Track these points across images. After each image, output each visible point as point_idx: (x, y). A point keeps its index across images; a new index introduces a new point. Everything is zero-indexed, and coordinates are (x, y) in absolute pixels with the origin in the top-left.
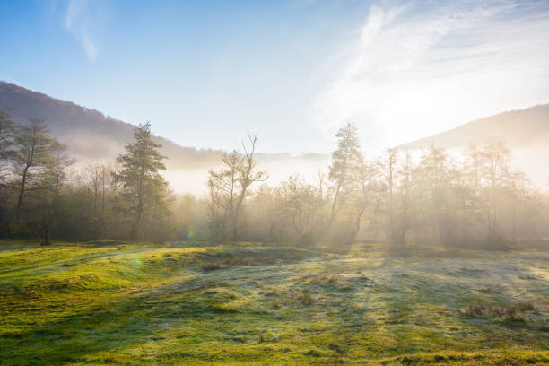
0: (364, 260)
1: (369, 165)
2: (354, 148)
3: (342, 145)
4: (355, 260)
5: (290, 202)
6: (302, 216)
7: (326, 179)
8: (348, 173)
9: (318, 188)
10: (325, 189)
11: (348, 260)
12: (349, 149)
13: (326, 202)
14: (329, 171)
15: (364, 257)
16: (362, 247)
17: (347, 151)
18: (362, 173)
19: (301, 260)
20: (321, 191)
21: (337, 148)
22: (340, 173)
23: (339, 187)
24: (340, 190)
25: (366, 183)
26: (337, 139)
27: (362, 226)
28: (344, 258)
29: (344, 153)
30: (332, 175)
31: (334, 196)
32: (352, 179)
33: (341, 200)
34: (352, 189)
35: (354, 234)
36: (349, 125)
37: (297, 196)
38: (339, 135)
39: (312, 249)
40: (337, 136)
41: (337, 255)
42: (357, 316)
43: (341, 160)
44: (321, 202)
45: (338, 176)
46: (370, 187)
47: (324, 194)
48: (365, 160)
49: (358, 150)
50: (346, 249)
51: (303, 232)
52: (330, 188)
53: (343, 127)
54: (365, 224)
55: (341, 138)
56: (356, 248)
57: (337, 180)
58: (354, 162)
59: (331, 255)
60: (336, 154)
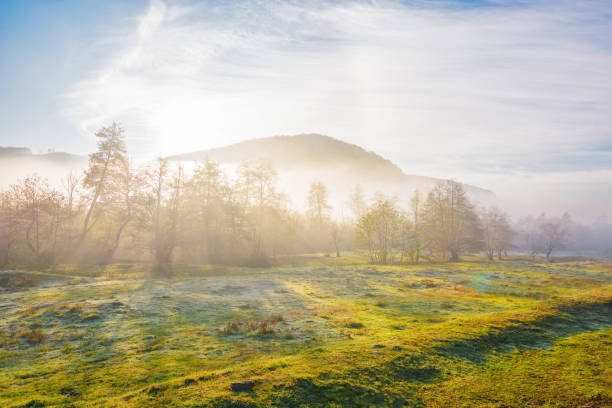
0: (120, 282)
1: (135, 174)
2: (120, 152)
3: (104, 147)
4: (109, 283)
5: (24, 212)
6: (40, 230)
7: (79, 186)
8: (110, 181)
9: (66, 195)
10: (77, 198)
11: (99, 284)
12: (112, 153)
13: (76, 214)
14: (85, 176)
15: (121, 279)
16: (120, 267)
17: (110, 155)
18: (125, 182)
19: (32, 286)
20: (71, 199)
21: (96, 150)
22: (98, 180)
23: (96, 197)
24: (98, 200)
25: (131, 194)
26: (98, 139)
27: (121, 244)
28: (97, 281)
29: (105, 157)
30: (88, 181)
31: (89, 207)
32: (113, 189)
33: (98, 211)
34: (113, 200)
35: (111, 252)
36: (114, 124)
37: (35, 205)
38: (100, 135)
39: (52, 272)
40: (98, 135)
41: (87, 279)
42: (103, 348)
43: (102, 165)
44: (69, 214)
45: (96, 183)
46: (134, 199)
47: (75, 204)
48: (130, 167)
49: (123, 155)
50: (100, 270)
51: (41, 251)
52: (83, 197)
53: (107, 127)
54: (125, 240)
55: (104, 139)
56: (110, 269)
57: (94, 188)
58: (117, 169)
59: (78, 278)
60: (94, 157)
